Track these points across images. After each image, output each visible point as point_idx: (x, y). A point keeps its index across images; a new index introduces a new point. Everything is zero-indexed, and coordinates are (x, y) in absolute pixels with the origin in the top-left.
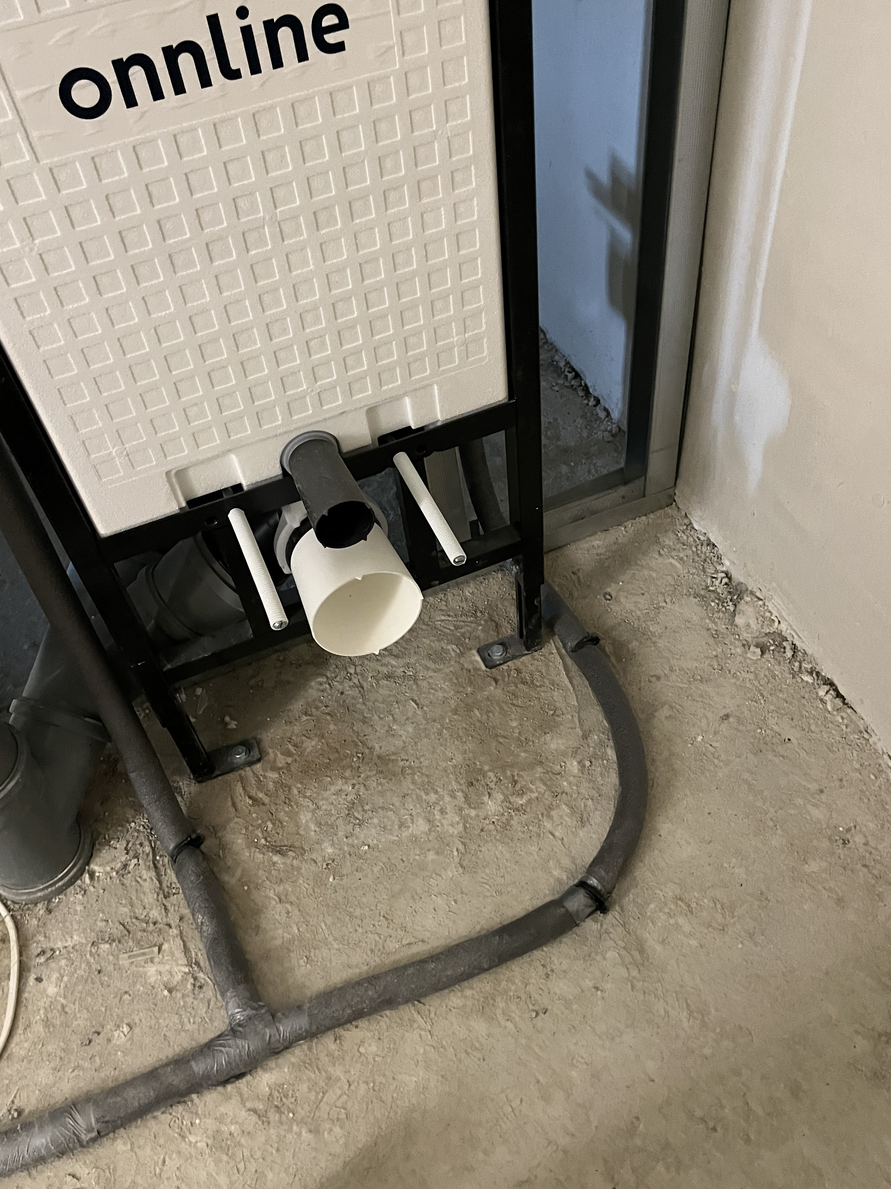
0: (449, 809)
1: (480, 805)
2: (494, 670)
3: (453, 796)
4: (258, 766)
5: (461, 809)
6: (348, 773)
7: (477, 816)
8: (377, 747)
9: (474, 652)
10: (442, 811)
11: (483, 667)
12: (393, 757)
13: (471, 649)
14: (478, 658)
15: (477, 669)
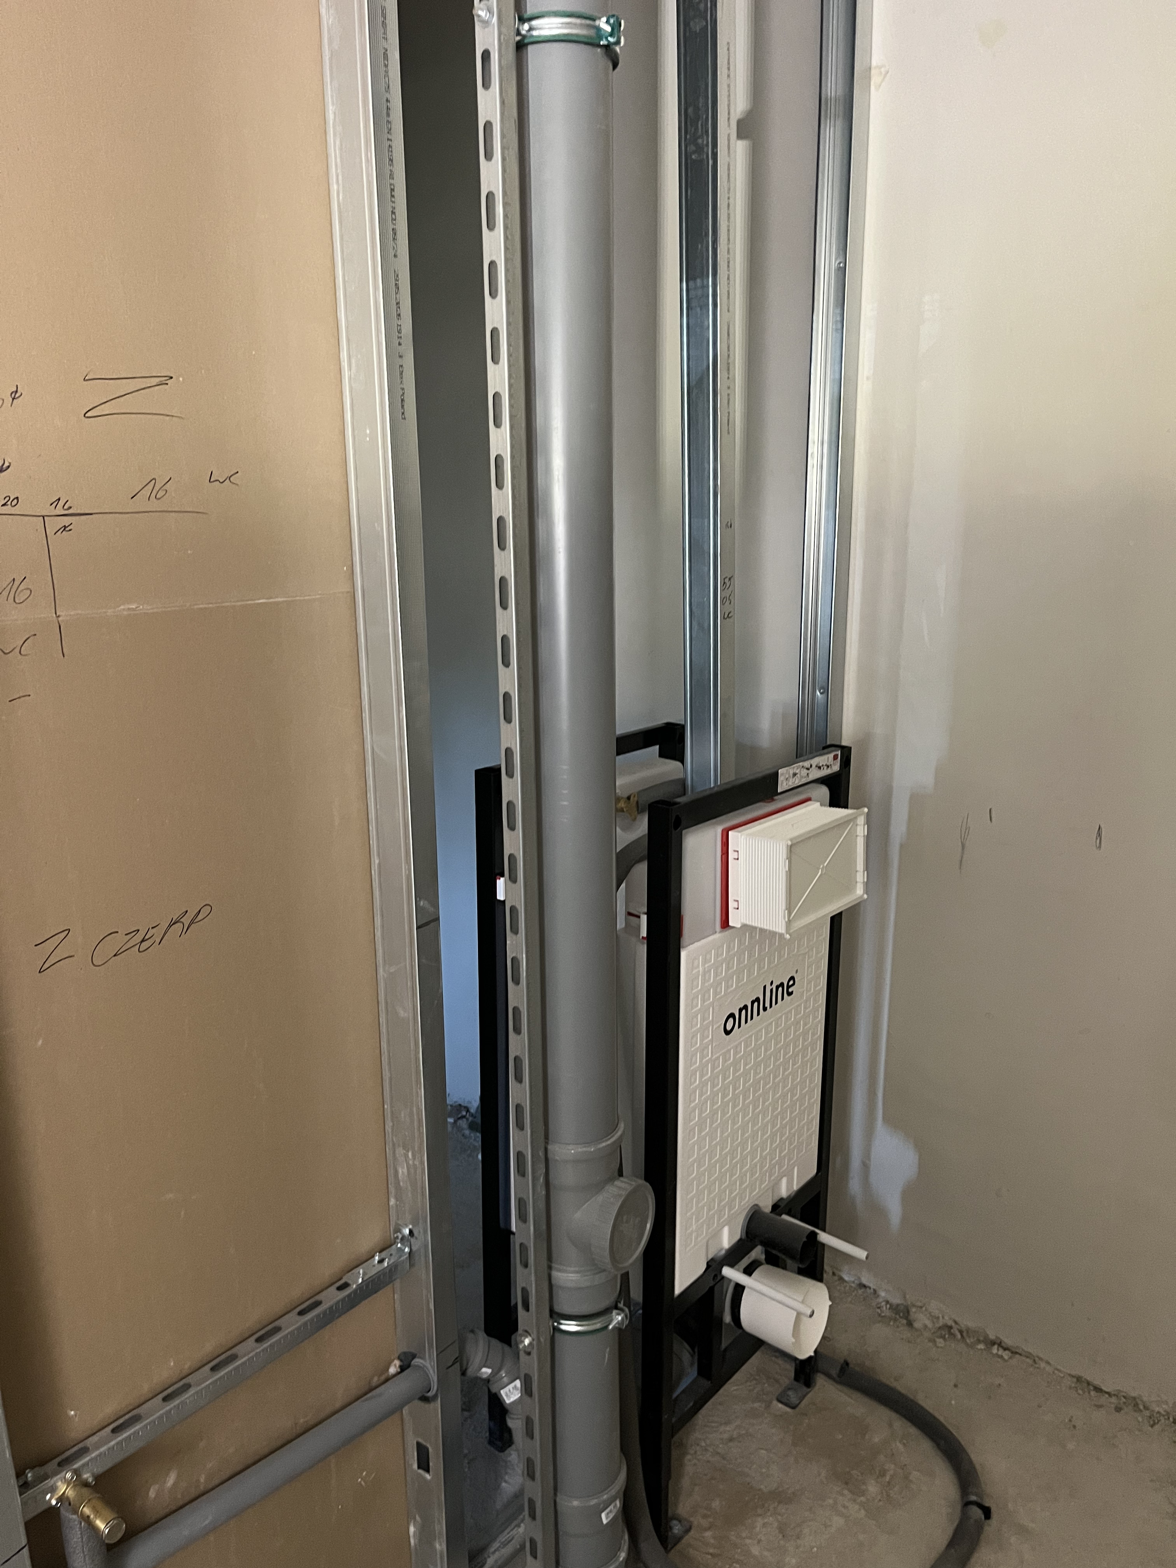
0: (847, 1504)
1: (863, 1493)
2: (797, 1409)
3: (843, 1495)
4: (692, 1532)
5: (855, 1501)
6: (759, 1511)
7: (868, 1500)
8: (762, 1487)
9: (775, 1402)
10: (844, 1507)
11: (788, 1410)
12: (781, 1489)
13: (771, 1402)
14: (780, 1405)
15: (786, 1413)
